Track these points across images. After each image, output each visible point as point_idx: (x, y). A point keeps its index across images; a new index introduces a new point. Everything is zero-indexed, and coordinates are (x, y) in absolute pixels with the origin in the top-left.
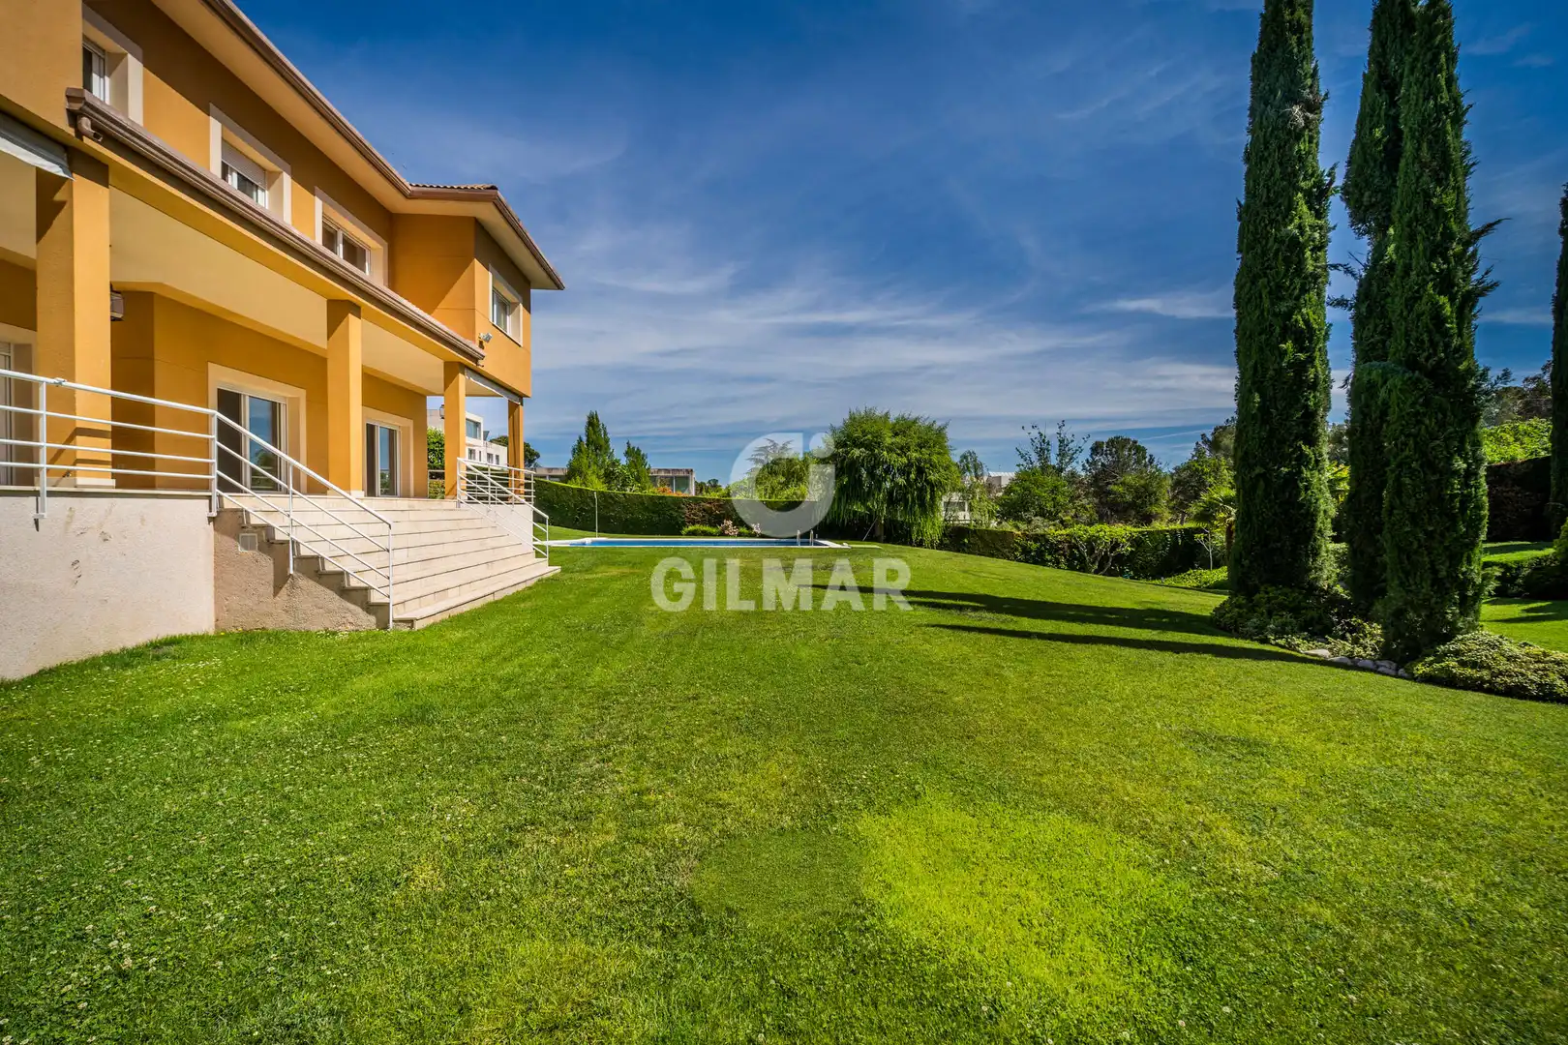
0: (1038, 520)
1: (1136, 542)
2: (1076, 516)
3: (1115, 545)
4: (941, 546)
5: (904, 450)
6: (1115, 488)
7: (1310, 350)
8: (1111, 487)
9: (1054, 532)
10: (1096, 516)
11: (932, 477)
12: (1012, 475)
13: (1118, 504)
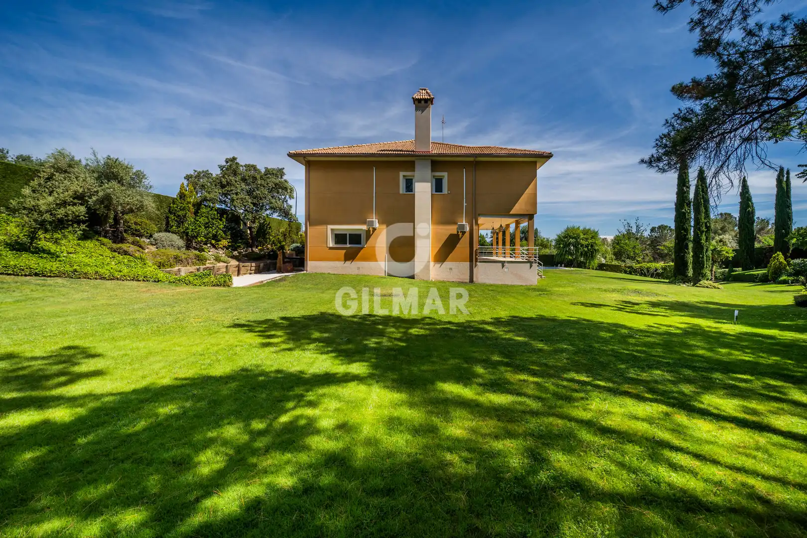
0: (628, 261)
1: (664, 269)
2: (643, 258)
3: (656, 270)
4: (596, 269)
5: (587, 239)
6: (660, 247)
7: (687, 232)
8: (658, 247)
9: (635, 265)
10: (652, 259)
11: (596, 248)
12: (612, 237)
13: (662, 254)
